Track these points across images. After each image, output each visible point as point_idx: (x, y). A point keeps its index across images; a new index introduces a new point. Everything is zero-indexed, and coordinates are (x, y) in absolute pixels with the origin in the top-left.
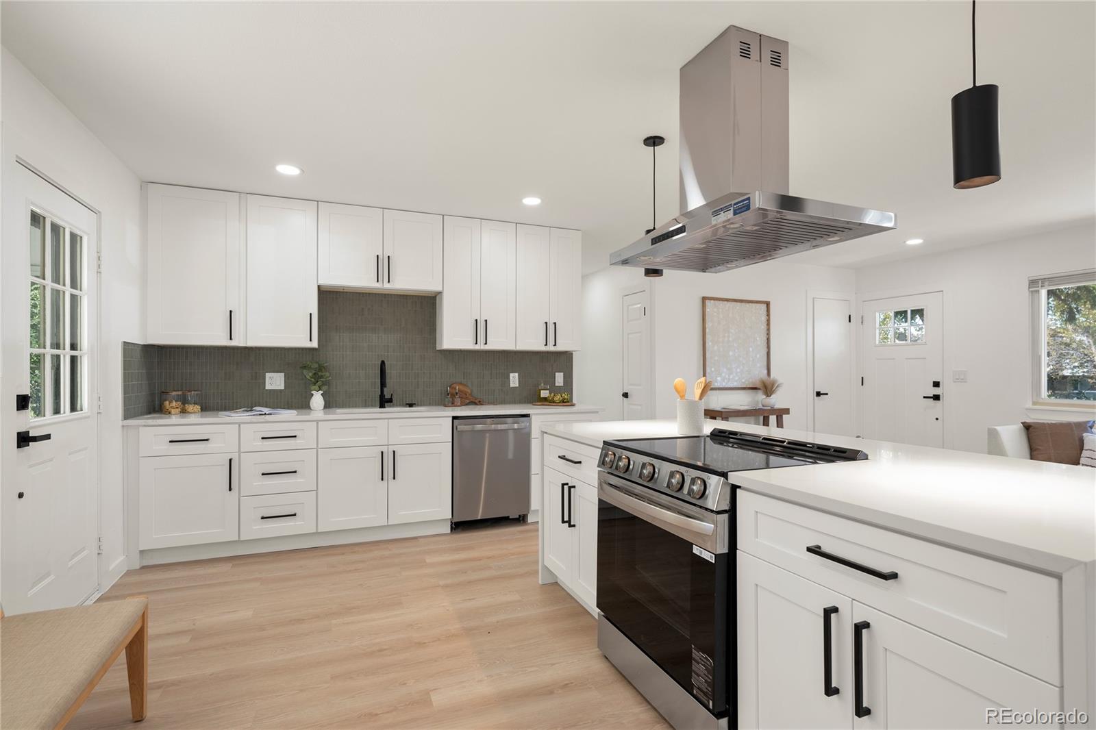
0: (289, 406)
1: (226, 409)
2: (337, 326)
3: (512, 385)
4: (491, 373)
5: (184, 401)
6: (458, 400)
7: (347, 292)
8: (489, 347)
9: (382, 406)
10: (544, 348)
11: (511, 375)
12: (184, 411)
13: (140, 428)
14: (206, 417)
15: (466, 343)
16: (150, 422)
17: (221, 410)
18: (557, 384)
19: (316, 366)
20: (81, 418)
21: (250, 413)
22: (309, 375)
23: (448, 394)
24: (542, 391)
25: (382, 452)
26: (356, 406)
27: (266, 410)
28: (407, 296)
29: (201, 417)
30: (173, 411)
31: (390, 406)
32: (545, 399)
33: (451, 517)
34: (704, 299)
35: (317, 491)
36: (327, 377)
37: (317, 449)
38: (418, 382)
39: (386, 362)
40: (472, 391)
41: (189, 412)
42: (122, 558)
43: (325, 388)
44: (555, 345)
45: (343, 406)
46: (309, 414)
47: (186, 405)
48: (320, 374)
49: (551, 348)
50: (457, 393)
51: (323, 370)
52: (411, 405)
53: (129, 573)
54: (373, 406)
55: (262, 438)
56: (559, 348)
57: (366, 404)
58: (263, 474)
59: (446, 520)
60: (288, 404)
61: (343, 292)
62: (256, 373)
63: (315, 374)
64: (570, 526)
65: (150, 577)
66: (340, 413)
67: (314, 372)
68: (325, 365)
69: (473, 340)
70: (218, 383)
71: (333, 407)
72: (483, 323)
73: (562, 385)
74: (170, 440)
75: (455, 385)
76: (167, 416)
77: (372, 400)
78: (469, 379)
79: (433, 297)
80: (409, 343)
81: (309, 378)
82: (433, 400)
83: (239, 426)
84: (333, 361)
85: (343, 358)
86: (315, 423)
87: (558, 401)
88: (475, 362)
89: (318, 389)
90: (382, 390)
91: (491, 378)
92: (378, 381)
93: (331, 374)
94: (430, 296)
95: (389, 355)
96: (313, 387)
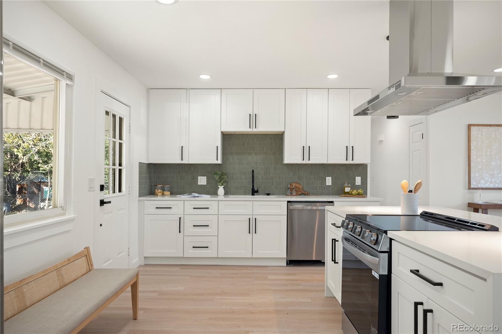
0: (208, 193)
1: (181, 194)
2: (231, 152)
3: (327, 184)
4: (315, 177)
5: (163, 189)
6: (294, 193)
7: (236, 134)
8: (311, 162)
9: (253, 194)
10: (345, 162)
11: (327, 178)
12: (163, 194)
13: (145, 201)
14: (172, 197)
15: (298, 160)
16: (149, 198)
17: (178, 194)
18: (356, 184)
19: (221, 173)
20: (122, 195)
21: (189, 196)
22: (217, 177)
23: (289, 189)
24: (346, 188)
25: (249, 219)
26: (240, 194)
27: (196, 195)
28: (267, 134)
29: (171, 197)
30: (159, 194)
31: (258, 195)
32: (348, 193)
33: (286, 257)
34: (469, 126)
35: (218, 236)
36: (226, 179)
37: (218, 215)
38: (273, 182)
39: (254, 171)
40: (303, 187)
41: (165, 195)
42: (138, 259)
43: (225, 184)
44: (353, 160)
45: (234, 194)
46: (217, 197)
47: (164, 192)
48: (222, 177)
49: (350, 162)
50: (294, 188)
51: (224, 175)
52: (268, 194)
53: (140, 266)
54: (248, 194)
55: (194, 208)
56: (356, 162)
57: (245, 193)
58: (194, 226)
59: (283, 258)
60: (208, 192)
61: (235, 134)
62: (194, 176)
63: (220, 177)
64: (335, 263)
65: (147, 269)
66: (231, 197)
67: (219, 176)
68: (225, 172)
69: (301, 158)
70: (178, 181)
71: (229, 194)
72: (308, 148)
73: (360, 184)
74: (156, 207)
75: (292, 184)
76: (156, 196)
77: (248, 191)
78: (302, 180)
79: (281, 134)
80: (268, 160)
81: (217, 179)
82: (281, 192)
83: (184, 202)
84: (229, 170)
85: (234, 169)
86: (217, 202)
87: (354, 194)
88: (305, 170)
89: (221, 185)
90: (253, 186)
91: (315, 180)
92: (251, 181)
93: (227, 177)
94: (280, 134)
95: (257, 167)
96: (219, 184)
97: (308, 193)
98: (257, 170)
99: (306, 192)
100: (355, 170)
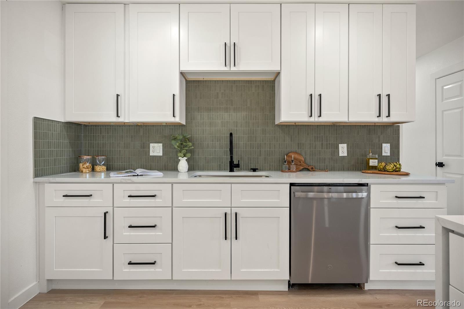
0: (166, 168)
2: (199, 108)
3: (341, 154)
4: (322, 144)
5: (94, 163)
6: (293, 167)
7: (206, 81)
8: (322, 120)
9: (231, 170)
10: (377, 120)
11: (341, 146)
12: (93, 171)
13: (46, 184)
15: (301, 117)
18: (384, 154)
19: (181, 137)
22: (176, 144)
23: (285, 161)
24: (370, 160)
25: (225, 214)
26: (213, 170)
30: (84, 170)
31: (239, 171)
32: (374, 168)
33: (288, 278)
35: (172, 243)
36: (190, 147)
37: (172, 207)
38: (260, 151)
39: (233, 135)
40: (305, 159)
43: (189, 155)
44: (388, 117)
45: (203, 169)
47: (96, 166)
48: (184, 144)
49: (383, 119)
50: (292, 161)
51: (188, 141)
52: (254, 170)
55: (129, 196)
56: (393, 119)
57: (220, 168)
58: (130, 227)
59: (284, 281)
60: (165, 166)
62: (144, 143)
63: (182, 144)
67: (180, 142)
68: (189, 137)
69: (308, 113)
70: (120, 150)
71: (196, 170)
72: (318, 97)
73: (389, 155)
74: (64, 195)
75: (291, 154)
77: (225, 165)
78: (303, 149)
79: (272, 81)
80: (253, 120)
81: (176, 147)
82: (272, 166)
83: (113, 185)
84: (196, 134)
85: (203, 132)
86: (171, 185)
87: (391, 170)
88: (308, 134)
89: (183, 156)
90: (231, 158)
91: (322, 149)
92: (228, 150)
93: (193, 145)
94: (270, 81)
95: (237, 129)
96: (179, 154)
97: (312, 167)
98: (237, 134)
99: (310, 165)
100: (381, 134)
